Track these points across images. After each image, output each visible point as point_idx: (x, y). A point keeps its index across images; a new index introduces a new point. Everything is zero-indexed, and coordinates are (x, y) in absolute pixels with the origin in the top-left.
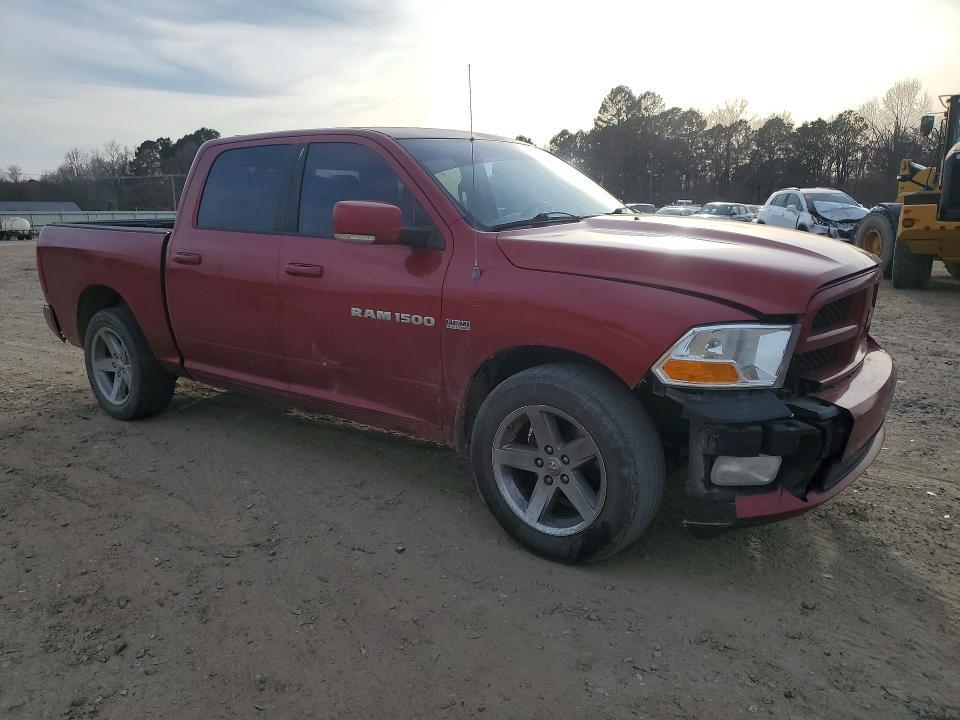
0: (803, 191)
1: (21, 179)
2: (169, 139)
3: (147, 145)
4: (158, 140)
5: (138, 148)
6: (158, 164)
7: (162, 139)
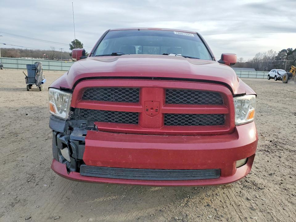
0: (277, 70)
1: (243, 62)
2: (292, 49)
3: (284, 51)
4: (288, 49)
5: (280, 52)
6: (285, 57)
7: (289, 49)
